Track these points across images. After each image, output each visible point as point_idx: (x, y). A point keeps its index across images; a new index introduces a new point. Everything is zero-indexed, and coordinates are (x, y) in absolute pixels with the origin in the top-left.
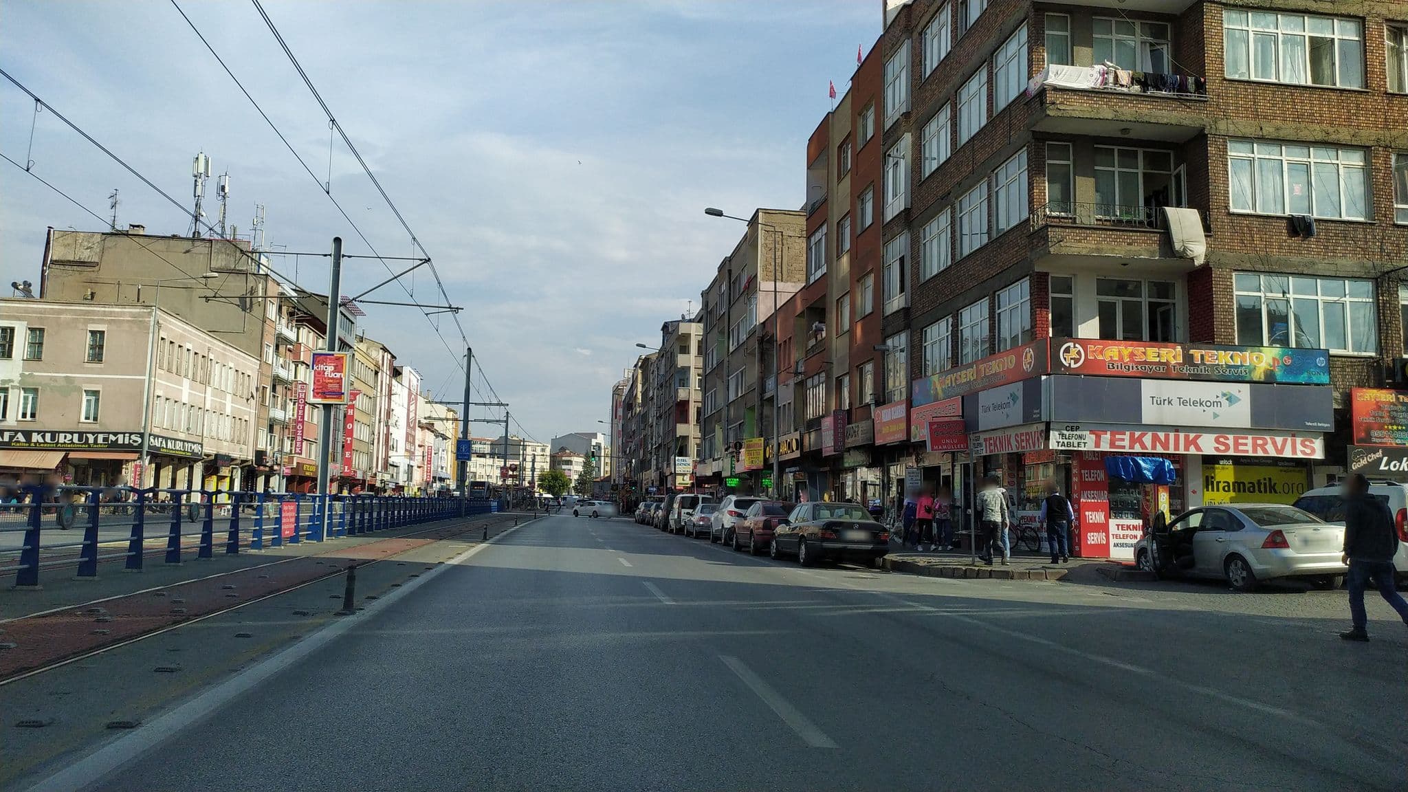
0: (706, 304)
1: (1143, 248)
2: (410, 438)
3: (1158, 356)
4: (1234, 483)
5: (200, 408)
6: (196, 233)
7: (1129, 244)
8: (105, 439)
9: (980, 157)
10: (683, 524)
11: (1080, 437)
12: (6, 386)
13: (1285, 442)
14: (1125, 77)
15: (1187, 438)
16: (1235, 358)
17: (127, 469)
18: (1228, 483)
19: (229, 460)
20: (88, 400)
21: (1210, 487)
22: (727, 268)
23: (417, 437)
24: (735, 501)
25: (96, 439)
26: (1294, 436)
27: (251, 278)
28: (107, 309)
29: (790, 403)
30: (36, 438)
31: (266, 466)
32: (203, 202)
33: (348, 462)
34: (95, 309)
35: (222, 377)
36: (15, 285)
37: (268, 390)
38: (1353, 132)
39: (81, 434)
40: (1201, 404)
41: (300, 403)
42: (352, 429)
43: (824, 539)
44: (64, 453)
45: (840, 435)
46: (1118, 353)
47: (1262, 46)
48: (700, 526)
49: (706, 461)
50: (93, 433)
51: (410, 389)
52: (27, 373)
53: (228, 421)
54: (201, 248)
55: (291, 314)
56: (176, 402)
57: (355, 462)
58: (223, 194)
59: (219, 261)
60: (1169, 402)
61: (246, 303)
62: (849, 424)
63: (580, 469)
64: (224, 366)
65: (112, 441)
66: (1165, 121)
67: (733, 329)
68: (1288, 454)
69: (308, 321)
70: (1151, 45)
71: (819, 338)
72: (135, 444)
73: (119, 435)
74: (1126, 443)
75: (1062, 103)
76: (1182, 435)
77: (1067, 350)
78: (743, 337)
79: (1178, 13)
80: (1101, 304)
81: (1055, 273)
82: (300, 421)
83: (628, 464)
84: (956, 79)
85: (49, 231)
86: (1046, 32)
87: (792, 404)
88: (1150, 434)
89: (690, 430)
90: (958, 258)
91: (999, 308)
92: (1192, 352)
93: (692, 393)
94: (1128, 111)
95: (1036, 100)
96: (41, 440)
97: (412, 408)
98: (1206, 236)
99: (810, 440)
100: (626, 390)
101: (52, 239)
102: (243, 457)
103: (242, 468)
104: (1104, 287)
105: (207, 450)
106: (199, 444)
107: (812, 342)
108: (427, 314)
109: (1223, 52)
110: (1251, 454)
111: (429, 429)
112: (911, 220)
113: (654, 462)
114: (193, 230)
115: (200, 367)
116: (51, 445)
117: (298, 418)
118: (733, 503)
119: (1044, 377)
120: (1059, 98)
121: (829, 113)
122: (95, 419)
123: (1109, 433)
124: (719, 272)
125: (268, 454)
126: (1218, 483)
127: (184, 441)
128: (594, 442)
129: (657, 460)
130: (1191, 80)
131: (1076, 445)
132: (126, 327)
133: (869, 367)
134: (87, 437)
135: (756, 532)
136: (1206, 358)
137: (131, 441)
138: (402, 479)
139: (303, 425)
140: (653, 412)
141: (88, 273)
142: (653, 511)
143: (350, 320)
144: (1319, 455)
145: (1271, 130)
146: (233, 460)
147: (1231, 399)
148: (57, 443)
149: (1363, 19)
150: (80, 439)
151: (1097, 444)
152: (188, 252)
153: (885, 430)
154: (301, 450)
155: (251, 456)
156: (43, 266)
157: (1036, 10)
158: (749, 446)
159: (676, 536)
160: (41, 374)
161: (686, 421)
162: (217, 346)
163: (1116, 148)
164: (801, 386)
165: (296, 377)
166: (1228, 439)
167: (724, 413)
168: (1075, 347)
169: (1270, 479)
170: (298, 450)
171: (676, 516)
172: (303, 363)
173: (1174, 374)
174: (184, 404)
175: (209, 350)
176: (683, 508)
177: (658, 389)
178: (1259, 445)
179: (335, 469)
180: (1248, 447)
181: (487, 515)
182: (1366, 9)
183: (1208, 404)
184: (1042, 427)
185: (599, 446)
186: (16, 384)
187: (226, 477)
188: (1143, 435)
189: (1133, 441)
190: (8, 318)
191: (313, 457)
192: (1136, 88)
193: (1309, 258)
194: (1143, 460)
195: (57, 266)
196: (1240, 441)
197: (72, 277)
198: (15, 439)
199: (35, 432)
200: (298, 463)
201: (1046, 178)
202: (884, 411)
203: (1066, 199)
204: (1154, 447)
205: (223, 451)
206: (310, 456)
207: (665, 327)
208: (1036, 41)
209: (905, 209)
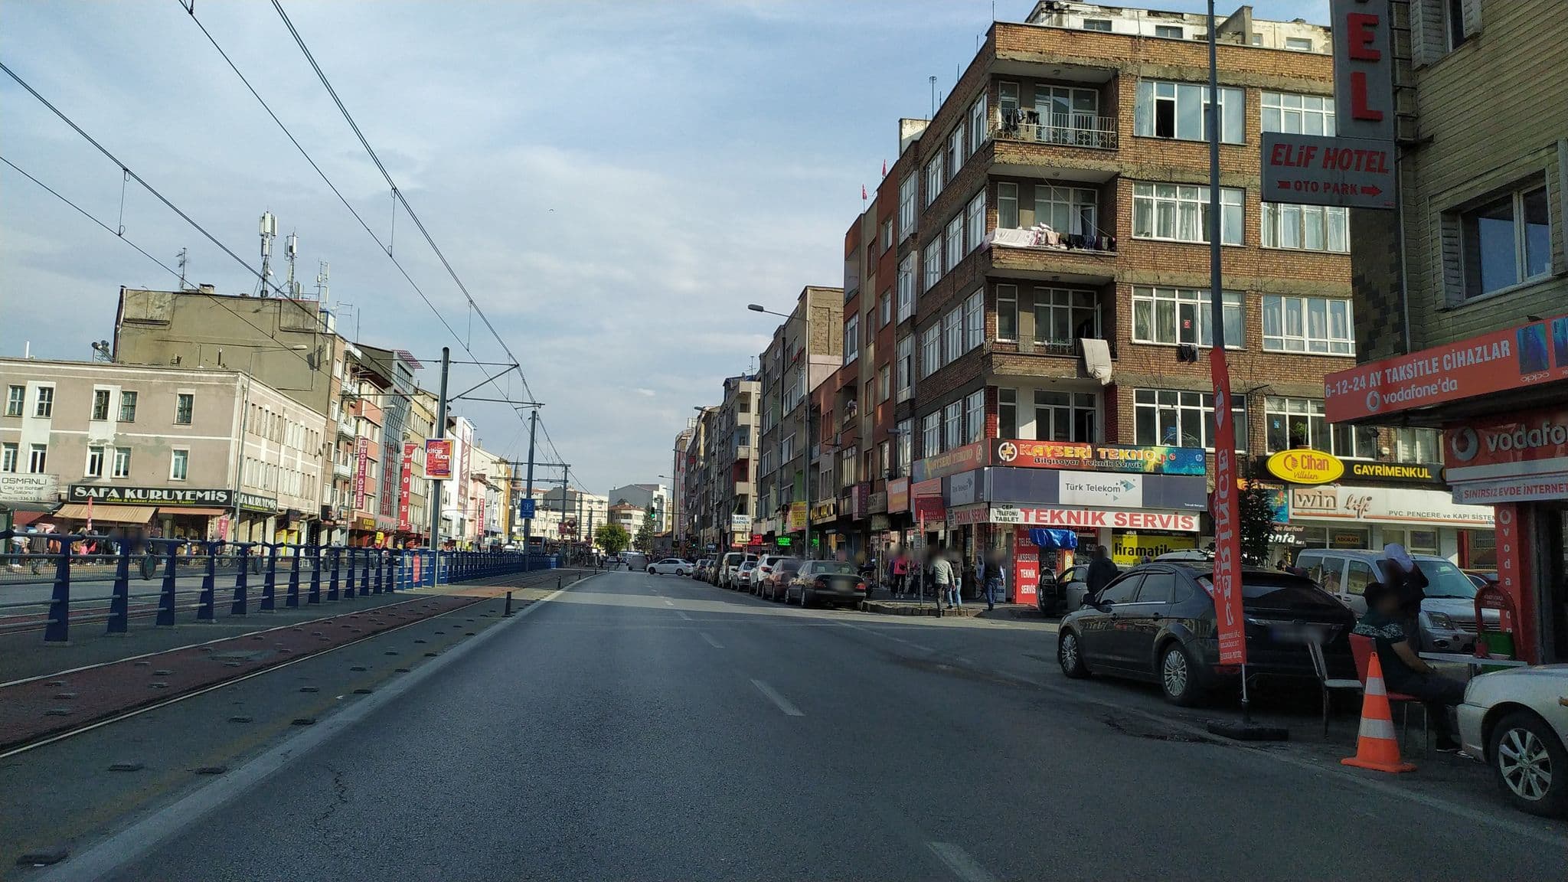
0: (763, 367)
1: (1063, 370)
2: (463, 490)
3: (1073, 453)
4: (1137, 549)
5: (275, 466)
6: (264, 292)
7: (1054, 367)
8: (193, 496)
9: (959, 285)
10: (730, 579)
11: (1014, 514)
12: (102, 445)
13: (1169, 518)
14: (1053, 237)
15: (1094, 514)
16: (1132, 455)
17: (212, 523)
18: (1133, 549)
19: (296, 514)
20: (176, 459)
21: (1118, 551)
22: (782, 335)
23: (469, 491)
24: (768, 560)
25: (184, 496)
26: (1176, 513)
27: (318, 337)
28: (196, 375)
29: (830, 471)
30: (128, 494)
31: (331, 520)
32: (270, 261)
33: (404, 516)
34: (185, 374)
35: (295, 436)
36: (95, 345)
37: (333, 446)
38: (1231, 280)
39: (170, 491)
40: (1104, 489)
41: (365, 459)
42: (409, 482)
43: (817, 588)
44: (154, 509)
45: (864, 503)
46: (1044, 451)
47: (1165, 211)
48: (743, 580)
49: (762, 520)
50: (182, 490)
51: (463, 441)
52: (120, 434)
53: (298, 478)
54: (270, 308)
55: (354, 370)
56: (255, 460)
57: (410, 517)
58: (291, 254)
59: (288, 321)
60: (1080, 488)
61: (314, 362)
62: (872, 493)
63: (640, 523)
64: (296, 424)
65: (199, 498)
66: (1083, 272)
67: (786, 396)
68: (1171, 527)
69: (370, 377)
70: (1082, 206)
71: (852, 415)
72: (221, 501)
73: (206, 492)
74: (1048, 518)
75: (1004, 258)
76: (1090, 513)
77: (1004, 448)
78: (794, 405)
79: (1102, 182)
80: (1038, 410)
81: (1002, 387)
82: (362, 475)
83: (691, 520)
84: (945, 217)
85: (122, 290)
86: (999, 198)
87: (832, 471)
88: (1066, 511)
89: (748, 488)
90: (945, 364)
91: (969, 409)
92: (1099, 450)
93: (750, 451)
94: (1056, 265)
95: (987, 252)
96: (133, 496)
97: (465, 459)
98: (1112, 361)
99: (844, 505)
100: (690, 440)
101: (124, 297)
102: (311, 512)
103: (308, 523)
104: (1041, 398)
105: (280, 506)
106: (274, 500)
107: (847, 418)
108: (516, 409)
109: (1131, 217)
110: (1142, 527)
111: (481, 481)
112: (916, 325)
113: (715, 519)
114: (262, 289)
115: (276, 428)
116: (143, 501)
117: (359, 473)
118: (766, 561)
119: (986, 469)
120: (1002, 254)
121: (861, 214)
122: (183, 477)
123: (1035, 510)
124: (775, 338)
125: (333, 509)
126: (1125, 548)
127: (262, 497)
128: (655, 494)
129: (718, 517)
130: (1105, 239)
131: (1010, 519)
132: (213, 391)
133: (887, 447)
134: (176, 494)
135: (776, 584)
136: (1110, 454)
137: (217, 498)
138: (454, 534)
139: (364, 480)
140: (714, 469)
141: (160, 332)
142: (707, 568)
143: (408, 374)
144: (1196, 528)
145: (1167, 278)
146: (302, 514)
147: (1127, 486)
148: (148, 499)
149: (1245, 188)
150: (169, 495)
151: (1027, 519)
152: (257, 311)
153: (895, 501)
154: (362, 505)
155: (317, 511)
156: (116, 324)
157: (991, 181)
158: (795, 509)
159: (724, 590)
160: (134, 435)
161: (746, 480)
162: (291, 405)
163: (1052, 289)
164: (839, 455)
165: (357, 432)
166: (1125, 516)
167: (778, 475)
168: (1010, 446)
169: (1165, 546)
170: (359, 505)
171: (724, 572)
172: (365, 418)
173: (1084, 466)
174: (262, 462)
175: (284, 410)
176: (730, 565)
177: (719, 445)
178: (1150, 521)
179: (392, 523)
180: (1141, 522)
181: (546, 570)
182: (1247, 181)
183: (1110, 489)
184: (986, 506)
185: (660, 499)
186: (110, 443)
187: (295, 531)
188: (1061, 512)
189: (1053, 517)
190: (105, 382)
191: (371, 512)
192: (1064, 247)
193: (1194, 378)
194: (1054, 532)
195: (130, 325)
196: (1135, 517)
197: (145, 335)
198: (109, 495)
199: (128, 488)
200: (358, 518)
201: (997, 313)
202: (894, 485)
203: (1010, 330)
204: (1069, 522)
205: (293, 507)
206: (370, 511)
207: (727, 383)
208: (991, 204)
209: (912, 316)
